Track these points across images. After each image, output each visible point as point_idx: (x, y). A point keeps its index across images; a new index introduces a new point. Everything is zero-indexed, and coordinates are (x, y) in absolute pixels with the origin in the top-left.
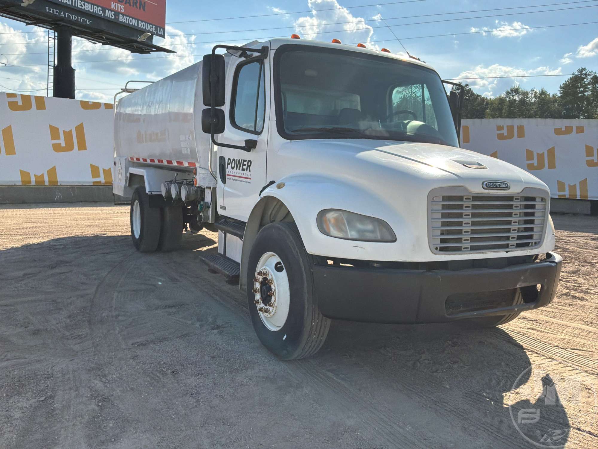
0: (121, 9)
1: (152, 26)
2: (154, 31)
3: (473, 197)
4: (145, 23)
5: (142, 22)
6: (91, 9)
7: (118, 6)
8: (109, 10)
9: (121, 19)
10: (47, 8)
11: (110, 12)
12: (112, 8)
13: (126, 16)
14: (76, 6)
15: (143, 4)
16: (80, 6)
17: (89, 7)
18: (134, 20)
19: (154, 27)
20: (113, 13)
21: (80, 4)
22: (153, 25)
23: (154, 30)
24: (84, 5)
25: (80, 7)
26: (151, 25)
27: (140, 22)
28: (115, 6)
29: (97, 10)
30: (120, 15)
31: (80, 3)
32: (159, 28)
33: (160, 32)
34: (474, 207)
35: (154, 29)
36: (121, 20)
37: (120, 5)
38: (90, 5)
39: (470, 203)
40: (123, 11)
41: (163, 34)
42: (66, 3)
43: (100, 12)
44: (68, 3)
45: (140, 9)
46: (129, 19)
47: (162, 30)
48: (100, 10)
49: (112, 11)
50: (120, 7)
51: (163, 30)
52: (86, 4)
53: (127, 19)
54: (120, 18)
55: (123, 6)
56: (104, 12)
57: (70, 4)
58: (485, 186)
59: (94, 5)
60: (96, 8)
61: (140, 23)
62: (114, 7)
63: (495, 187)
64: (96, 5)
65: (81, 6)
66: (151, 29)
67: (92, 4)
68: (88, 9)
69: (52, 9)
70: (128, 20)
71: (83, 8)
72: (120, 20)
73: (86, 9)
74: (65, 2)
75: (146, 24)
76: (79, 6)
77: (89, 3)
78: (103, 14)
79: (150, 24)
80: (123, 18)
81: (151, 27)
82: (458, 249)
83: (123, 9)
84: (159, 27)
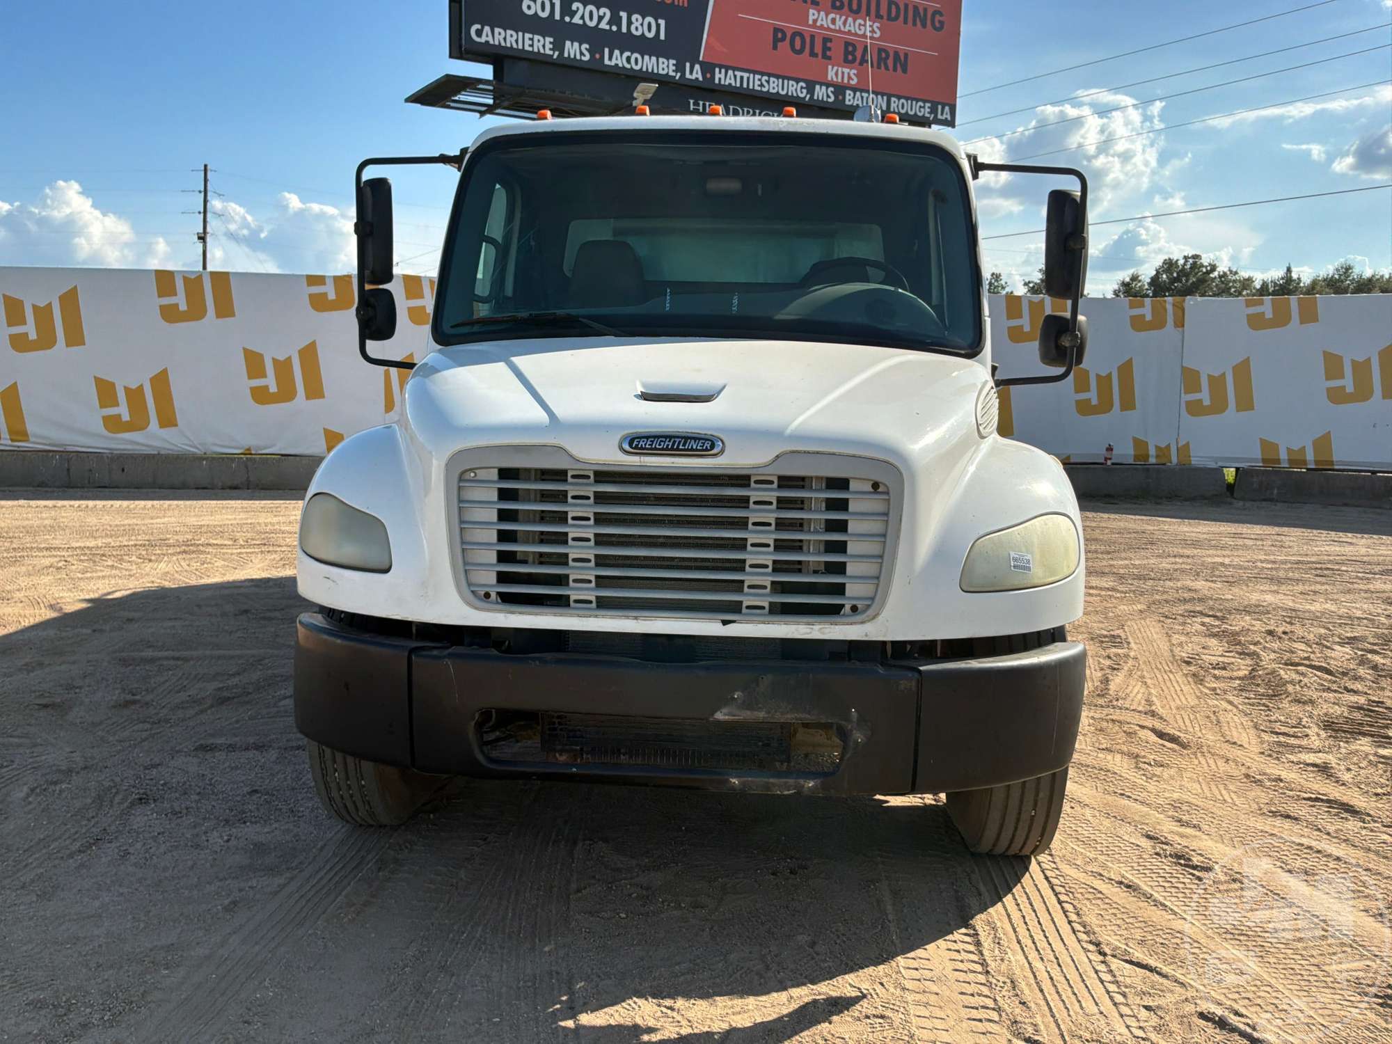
0: (850, 78)
1: (922, 105)
2: (927, 115)
3: (597, 473)
4: (907, 99)
5: (899, 99)
6: (783, 89)
7: (843, 73)
8: (821, 84)
9: (849, 100)
10: (692, 101)
11: (824, 88)
12: (829, 78)
13: (861, 92)
14: (751, 87)
15: (902, 58)
16: (759, 86)
17: (778, 86)
18: (879, 97)
19: (928, 105)
20: (831, 89)
21: (759, 83)
22: (925, 101)
23: (929, 113)
24: (768, 82)
25: (759, 88)
26: (920, 104)
27: (893, 99)
28: (836, 74)
29: (796, 90)
30: (848, 92)
31: (760, 80)
32: (940, 107)
33: (942, 114)
34: (600, 498)
35: (929, 110)
36: (850, 103)
37: (846, 71)
38: (780, 80)
39: (590, 491)
40: (854, 82)
41: (949, 119)
42: (730, 84)
43: (802, 93)
44: (734, 84)
45: (895, 70)
46: (867, 98)
47: (947, 109)
48: (802, 88)
49: (828, 85)
50: (849, 74)
51: (950, 108)
52: (772, 79)
53: (862, 97)
54: (848, 97)
55: (855, 72)
56: (811, 90)
57: (738, 85)
58: (627, 447)
59: (789, 79)
60: (793, 86)
61: (895, 102)
62: (834, 77)
63: (663, 449)
64: (793, 79)
65: (762, 85)
66: (920, 111)
67: (784, 78)
68: (775, 91)
69: (701, 103)
70: (865, 99)
71: (765, 90)
72: (847, 103)
73: (771, 91)
74: (727, 83)
75: (909, 102)
76: (757, 88)
77: (778, 77)
78: (808, 96)
79: (917, 101)
80: (854, 98)
81: (920, 107)
82: (560, 602)
83: (853, 77)
84: (939, 103)
